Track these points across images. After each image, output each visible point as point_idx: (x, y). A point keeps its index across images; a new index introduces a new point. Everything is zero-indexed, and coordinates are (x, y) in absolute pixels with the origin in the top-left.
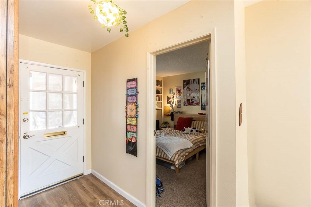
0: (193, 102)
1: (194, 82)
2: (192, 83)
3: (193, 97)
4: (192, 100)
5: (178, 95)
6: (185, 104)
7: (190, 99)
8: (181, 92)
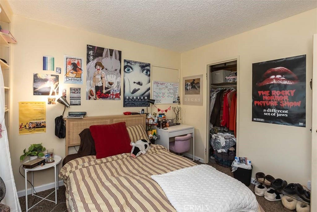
0: (109, 92)
1: (111, 55)
2: (107, 56)
3: (109, 83)
4: (106, 88)
5: (71, 75)
6: (92, 95)
7: (102, 86)
8: (81, 69)
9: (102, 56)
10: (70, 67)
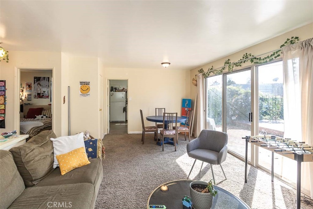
0: (43, 95)
1: (44, 79)
2: (42, 80)
3: (44, 91)
4: (42, 94)
5: (28, 89)
6: (36, 97)
7: (40, 93)
8: (31, 87)
9: (40, 80)
10: (27, 86)
